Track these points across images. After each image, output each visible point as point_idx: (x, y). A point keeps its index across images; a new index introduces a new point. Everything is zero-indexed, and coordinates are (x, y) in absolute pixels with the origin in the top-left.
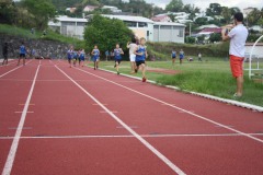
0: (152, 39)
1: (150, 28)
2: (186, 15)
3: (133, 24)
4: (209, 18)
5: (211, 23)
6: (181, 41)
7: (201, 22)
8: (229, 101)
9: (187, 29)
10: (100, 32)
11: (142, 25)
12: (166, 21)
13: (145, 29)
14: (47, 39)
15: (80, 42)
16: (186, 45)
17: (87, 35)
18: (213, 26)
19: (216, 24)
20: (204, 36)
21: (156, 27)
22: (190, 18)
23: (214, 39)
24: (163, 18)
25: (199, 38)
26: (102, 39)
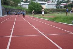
0: (47, 8)
1: (47, 5)
2: (56, 1)
3: (42, 4)
4: (63, 1)
5: (64, 2)
6: (55, 8)
7: (61, 2)
8: (69, 24)
9: (57, 5)
10: (32, 6)
11: (44, 4)
13: (45, 5)
14: (18, 9)
15: (27, 10)
16: (57, 9)
17: (29, 7)
18: (64, 3)
19: (65, 3)
20: (62, 6)
22: (58, 1)
23: (64, 7)
24: (50, 2)
25: (60, 7)
26: (33, 8)
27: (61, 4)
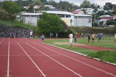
0: (73, 24)
2: (92, 10)
3: (63, 16)
4: (106, 11)
6: (90, 25)
7: (101, 13)
9: (93, 18)
10: (46, 22)
11: (68, 16)
12: (81, 14)
13: (69, 19)
14: (17, 27)
15: (35, 28)
16: (93, 28)
18: (108, 16)
19: (110, 15)
20: (103, 22)
21: (76, 17)
22: (95, 11)
23: (108, 23)
24: (79, 11)
25: (100, 23)
26: (48, 26)
27: (102, 17)
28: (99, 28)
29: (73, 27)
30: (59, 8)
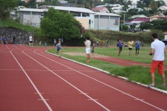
0: (93, 27)
1: (92, 17)
2: (120, 7)
3: (78, 14)
4: (140, 9)
5: (141, 13)
7: (133, 12)
9: (122, 19)
10: (53, 22)
11: (85, 15)
12: (104, 12)
13: (87, 18)
14: (11, 28)
17: (43, 24)
18: (142, 16)
19: (145, 14)
20: (135, 24)
21: (96, 16)
22: (124, 9)
23: (143, 27)
24: (102, 8)
25: (131, 26)
26: (55, 29)
27: (134, 17)
28: (129, 33)
29: (92, 31)
30: (74, 2)
